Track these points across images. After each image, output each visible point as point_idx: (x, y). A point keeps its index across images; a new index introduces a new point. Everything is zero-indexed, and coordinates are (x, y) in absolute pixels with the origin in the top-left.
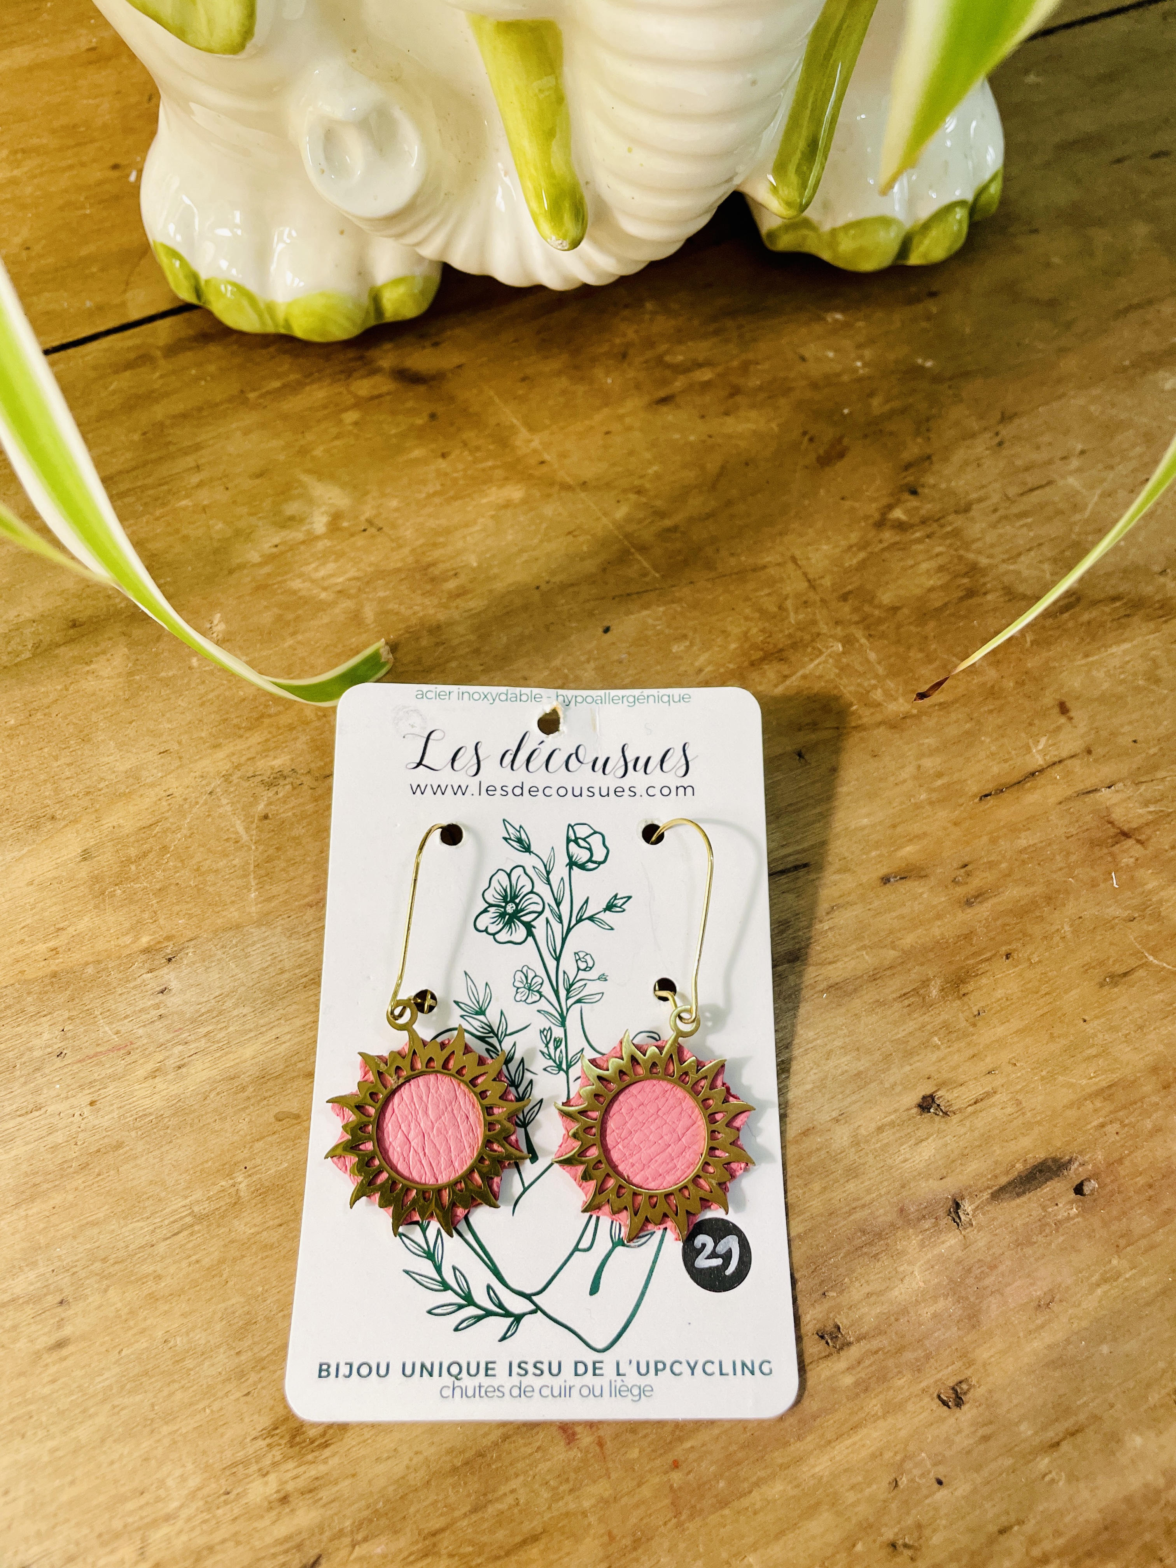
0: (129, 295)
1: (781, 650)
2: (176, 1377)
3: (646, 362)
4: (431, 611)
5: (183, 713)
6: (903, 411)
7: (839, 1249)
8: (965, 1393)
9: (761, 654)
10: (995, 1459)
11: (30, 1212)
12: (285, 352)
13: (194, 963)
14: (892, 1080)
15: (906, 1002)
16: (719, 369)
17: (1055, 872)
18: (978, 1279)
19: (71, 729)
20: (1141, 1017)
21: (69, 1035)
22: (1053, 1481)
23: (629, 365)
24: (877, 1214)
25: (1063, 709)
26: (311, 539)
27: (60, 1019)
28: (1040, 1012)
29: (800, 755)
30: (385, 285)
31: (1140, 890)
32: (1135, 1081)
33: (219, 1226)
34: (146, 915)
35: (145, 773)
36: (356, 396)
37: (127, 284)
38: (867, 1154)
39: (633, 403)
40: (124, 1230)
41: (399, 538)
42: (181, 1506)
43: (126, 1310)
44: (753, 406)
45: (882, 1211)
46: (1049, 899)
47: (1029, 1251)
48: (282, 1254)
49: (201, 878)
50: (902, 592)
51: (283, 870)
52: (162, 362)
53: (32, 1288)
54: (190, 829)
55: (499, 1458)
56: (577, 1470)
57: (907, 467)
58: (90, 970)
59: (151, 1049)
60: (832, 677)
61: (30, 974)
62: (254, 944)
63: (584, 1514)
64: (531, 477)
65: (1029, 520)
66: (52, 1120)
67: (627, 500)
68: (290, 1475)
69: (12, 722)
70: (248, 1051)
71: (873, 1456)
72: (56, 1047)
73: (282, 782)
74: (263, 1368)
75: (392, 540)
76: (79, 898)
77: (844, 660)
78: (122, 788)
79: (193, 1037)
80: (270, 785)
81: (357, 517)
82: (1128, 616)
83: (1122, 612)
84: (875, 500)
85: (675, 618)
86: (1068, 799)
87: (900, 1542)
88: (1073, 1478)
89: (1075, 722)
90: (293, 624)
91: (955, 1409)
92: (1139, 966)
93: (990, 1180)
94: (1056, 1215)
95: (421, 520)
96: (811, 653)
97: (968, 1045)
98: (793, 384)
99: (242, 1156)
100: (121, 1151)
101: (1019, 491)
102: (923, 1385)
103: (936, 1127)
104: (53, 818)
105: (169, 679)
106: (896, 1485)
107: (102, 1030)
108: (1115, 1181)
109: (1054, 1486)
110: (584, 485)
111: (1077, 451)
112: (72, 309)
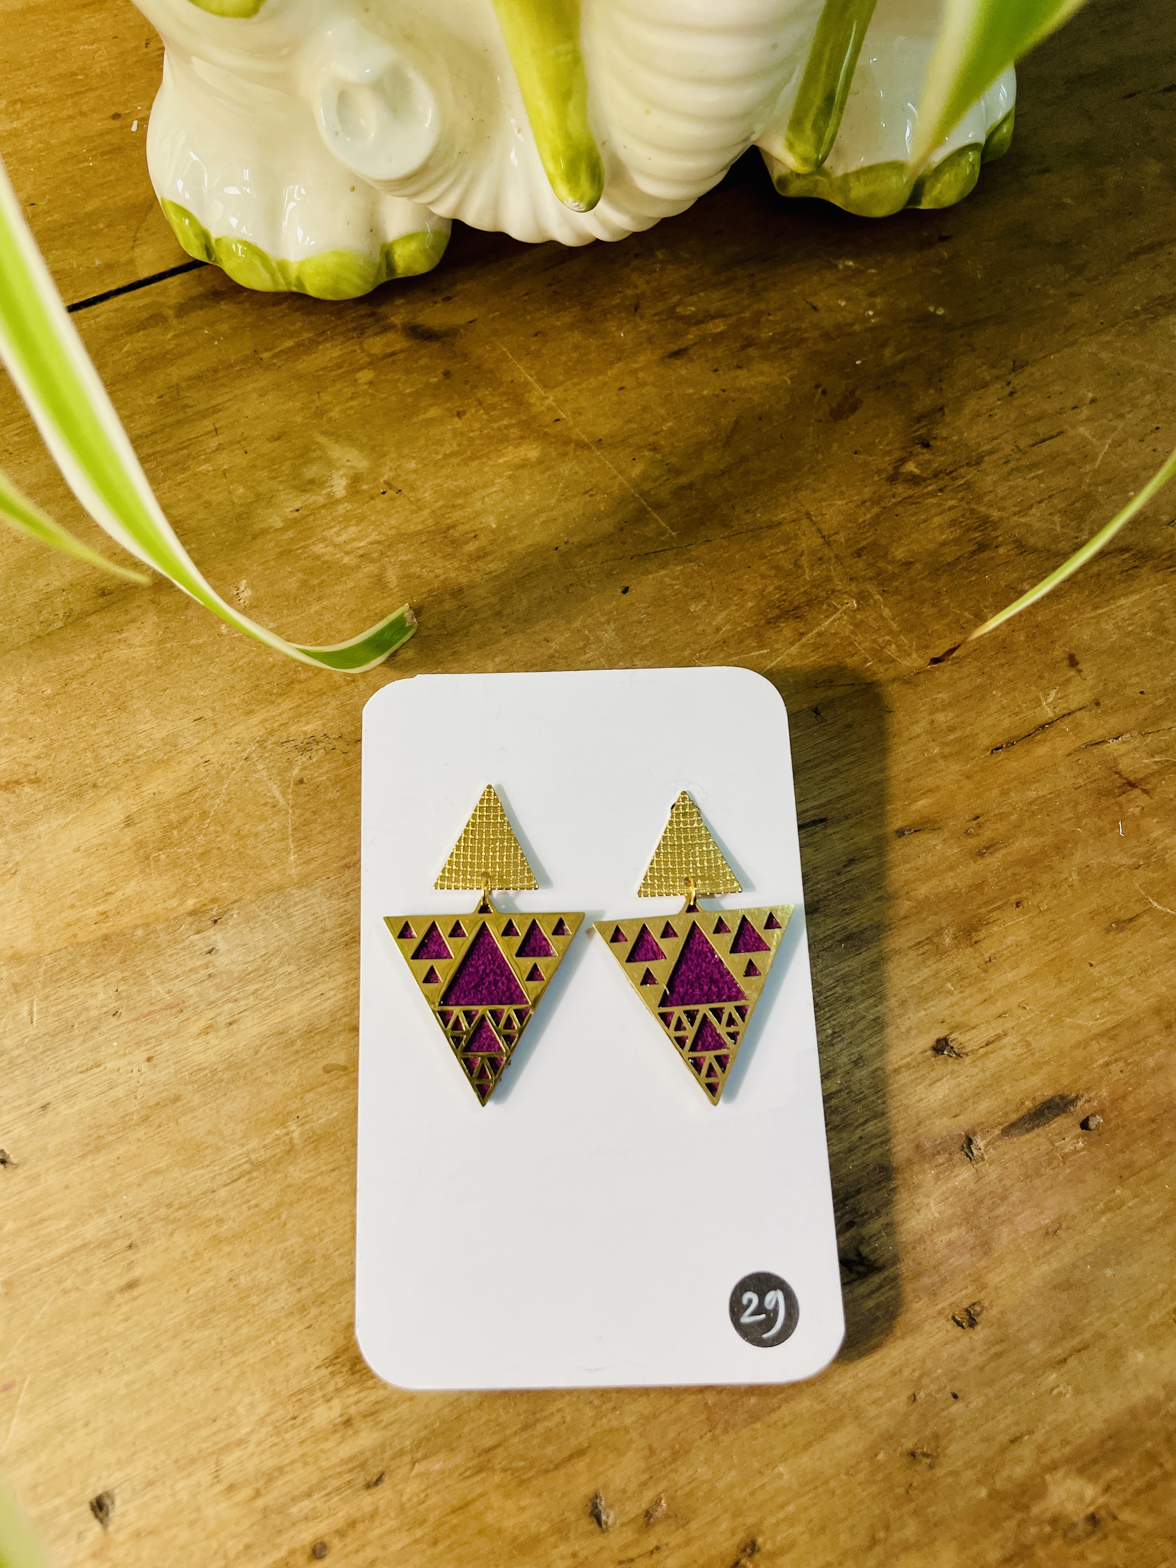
0: (138, 251)
1: (797, 608)
2: (241, 1312)
3: (658, 314)
4: (453, 575)
5: (215, 680)
6: (915, 361)
8: (978, 1315)
9: (776, 612)
10: (1007, 1375)
12: (298, 309)
13: (239, 924)
14: (908, 1024)
15: (921, 951)
16: (732, 321)
17: (1065, 821)
18: (990, 1209)
19: (107, 697)
20: (1145, 961)
21: (124, 994)
22: (1060, 1394)
23: (642, 317)
24: (895, 1150)
25: (1073, 662)
26: (332, 502)
27: (114, 980)
28: (1049, 958)
29: (816, 711)
31: (1144, 839)
32: (1139, 1022)
33: (275, 1172)
34: (190, 880)
35: (181, 740)
36: (370, 355)
37: (135, 239)
38: (884, 1095)
39: (646, 358)
40: (186, 1177)
41: (418, 500)
42: (252, 1432)
43: (192, 1252)
44: (765, 358)
45: (899, 1148)
46: (1057, 848)
47: (1037, 1182)
48: (336, 1196)
49: (241, 842)
50: (915, 547)
51: (320, 833)
52: (175, 322)
53: (102, 1233)
54: (229, 794)
57: (919, 420)
58: (140, 932)
59: (203, 1007)
60: (847, 633)
61: (83, 937)
62: (296, 904)
63: (626, 1430)
64: (546, 433)
65: (1040, 472)
66: (112, 1076)
67: (643, 457)
68: (351, 1400)
69: (49, 691)
70: (295, 1007)
71: (893, 1373)
72: (111, 1006)
73: (315, 747)
74: (325, 1302)
75: (412, 503)
76: (125, 863)
77: (859, 617)
78: (160, 755)
79: (241, 995)
80: (304, 749)
81: (376, 479)
82: (1136, 567)
83: (1131, 563)
84: (889, 453)
85: (691, 577)
86: (1077, 750)
87: (919, 1451)
88: (1078, 1392)
89: (1084, 674)
90: (317, 589)
91: (968, 1329)
92: (1144, 912)
93: (1001, 1117)
94: (1062, 1149)
95: (439, 481)
96: (827, 610)
97: (980, 990)
98: (806, 335)
99: (294, 1106)
100: (179, 1104)
101: (1031, 442)
102: (939, 1307)
103: (950, 1068)
104: (95, 786)
105: (200, 646)
106: (915, 1399)
107: (154, 990)
108: (1119, 1116)
109: (1061, 1399)
110: (599, 442)
111: (1088, 400)
112: (82, 268)
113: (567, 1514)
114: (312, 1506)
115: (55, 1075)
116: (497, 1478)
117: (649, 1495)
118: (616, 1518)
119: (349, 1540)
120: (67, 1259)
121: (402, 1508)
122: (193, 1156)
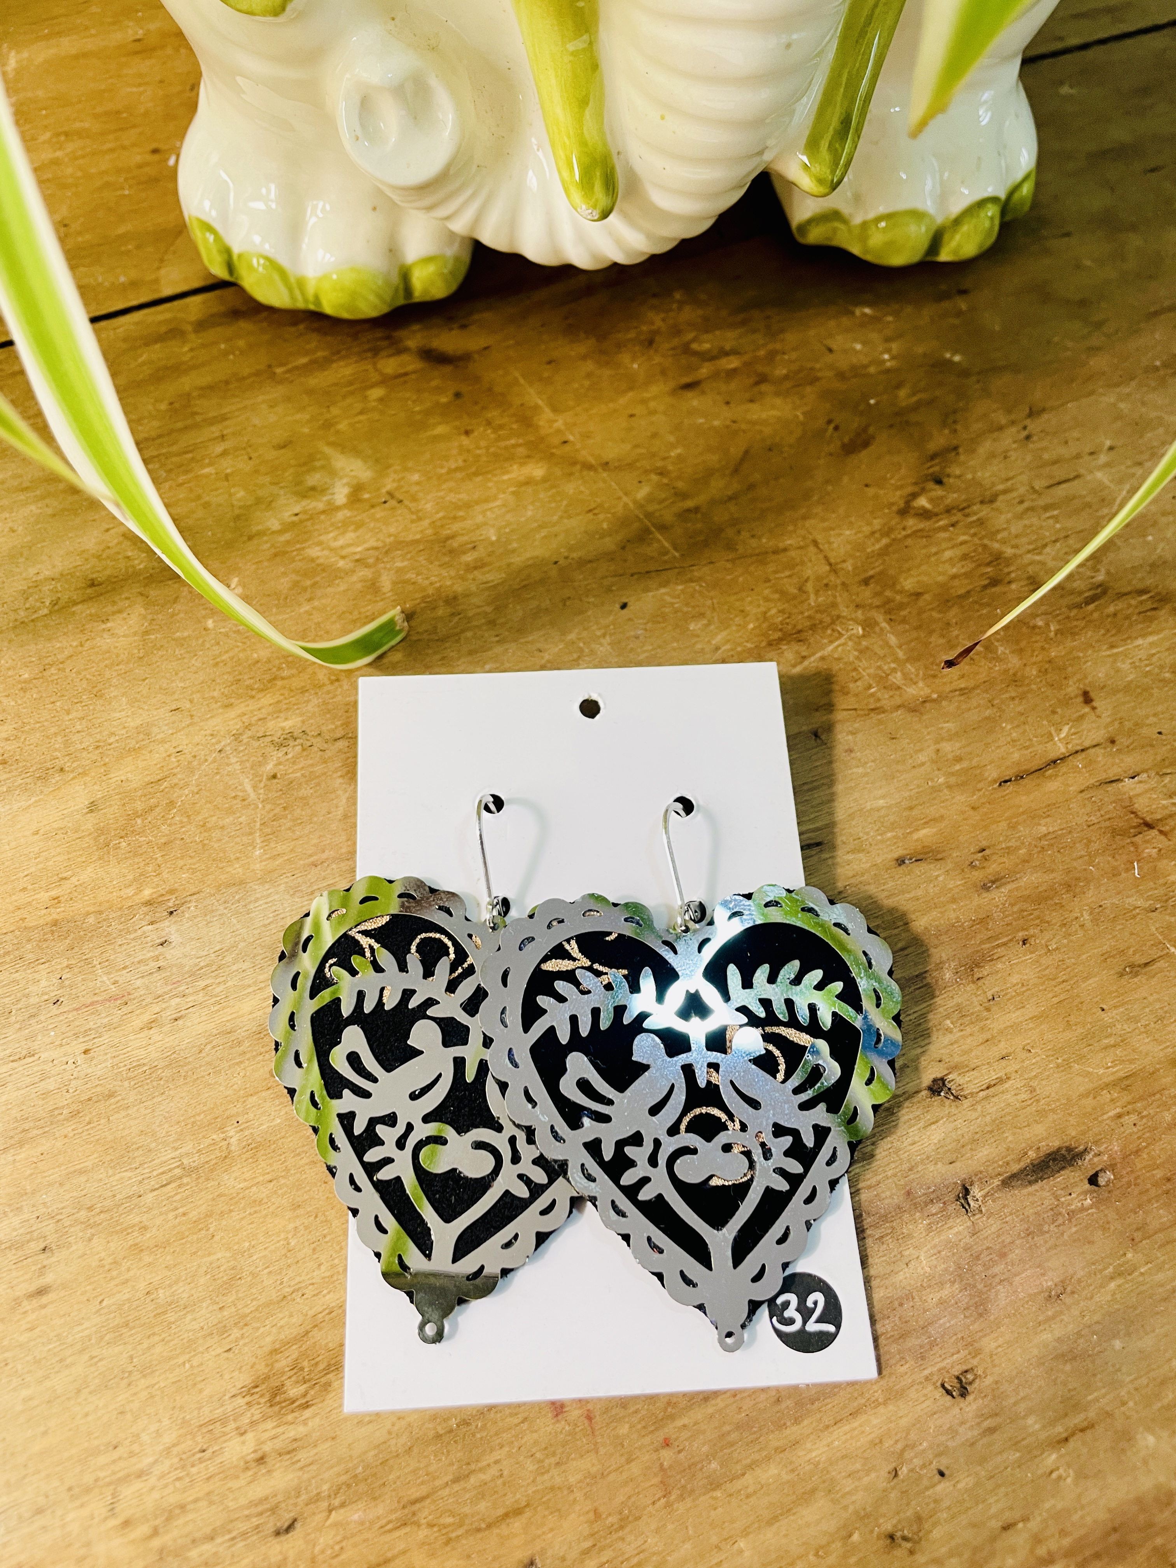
0: (163, 272)
1: (800, 632)
2: (156, 1330)
3: (673, 349)
4: (448, 583)
5: (196, 673)
6: (930, 403)
8: (971, 1383)
9: (779, 634)
10: (1000, 1453)
12: (314, 330)
13: (195, 917)
14: (902, 1061)
15: (919, 985)
17: (1075, 860)
18: (986, 1267)
19: (84, 684)
20: (1162, 1008)
21: (67, 983)
22: (1060, 1478)
23: (656, 351)
24: (883, 1195)
25: (1087, 699)
26: (333, 509)
27: (59, 967)
28: (1056, 1000)
29: (816, 735)
30: (415, 264)
31: (1161, 881)
32: (1153, 1073)
33: (208, 1179)
34: (150, 869)
35: (155, 730)
36: (381, 374)
37: (162, 260)
39: (658, 388)
40: (111, 1179)
41: (418, 511)
42: (155, 1463)
43: (110, 1260)
44: (777, 394)
45: (888, 1193)
46: (1068, 886)
47: (1039, 1240)
48: (271, 1209)
49: (206, 834)
50: (925, 579)
51: (290, 829)
52: (192, 336)
53: (15, 1234)
54: (198, 785)
55: (484, 1427)
56: (564, 1444)
57: (933, 457)
58: (91, 920)
59: (149, 1000)
60: (851, 659)
61: (31, 922)
62: (257, 900)
63: (570, 1490)
64: (552, 454)
65: (1056, 512)
66: (45, 1067)
67: (649, 480)
68: (267, 1435)
69: (26, 676)
71: (873, 1444)
72: (52, 994)
73: (292, 743)
74: (246, 1325)
75: (412, 513)
76: (83, 849)
77: (864, 643)
78: (132, 743)
79: (191, 990)
80: (280, 745)
81: (379, 489)
82: (1155, 609)
83: (1149, 605)
84: (901, 487)
85: (692, 596)
86: (1091, 787)
87: (899, 1534)
88: (1081, 1476)
89: (1098, 711)
90: (309, 590)
91: (960, 1399)
92: (1161, 956)
93: (1001, 1166)
94: (1069, 1205)
95: (442, 494)
96: (831, 635)
97: (983, 1029)
98: (819, 374)
99: (234, 1110)
100: (113, 1100)
101: (1047, 484)
102: (926, 1372)
103: (946, 1110)
104: (62, 770)
105: (184, 639)
106: (896, 1475)
107: (100, 979)
108: (1132, 1171)
109: (1062, 1483)
110: (606, 465)
111: (1106, 447)
112: (106, 284)
114: (213, 1553)
116: (422, 1534)
121: (313, 1560)
122: (122, 1156)
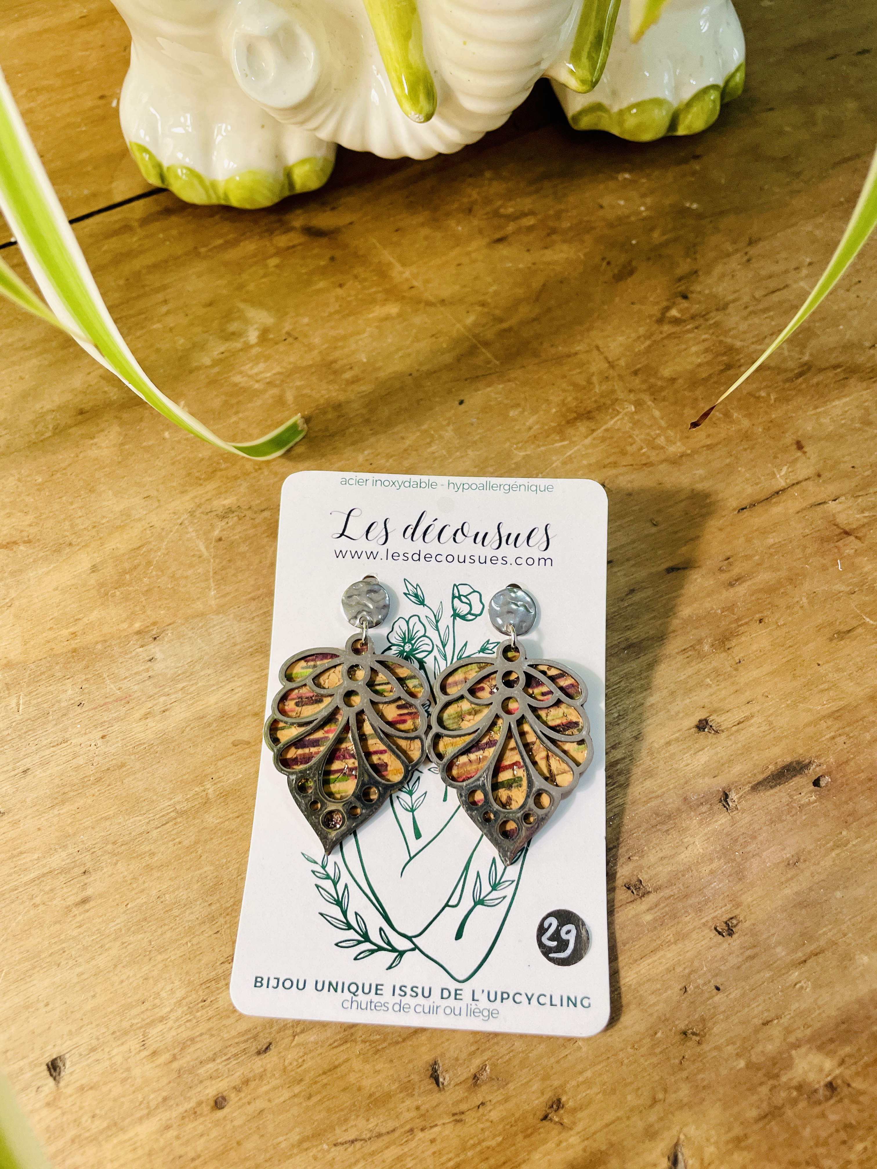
0: (114, 185)
1: (589, 412)
2: (166, 922)
3: (487, 213)
4: (334, 394)
5: (159, 470)
6: (676, 240)
7: (640, 827)
8: (735, 926)
9: (575, 415)
10: (759, 972)
11: (61, 812)
12: (226, 219)
13: (172, 640)
14: (676, 709)
15: (686, 655)
16: (539, 217)
17: (795, 561)
18: (743, 847)
19: (81, 483)
20: (861, 661)
21: (86, 691)
22: (802, 987)
23: (475, 216)
24: (667, 802)
25: (799, 446)
26: (247, 347)
27: (79, 680)
28: (785, 660)
31: (859, 572)
32: (857, 706)
33: (194, 818)
34: (138, 609)
35: (134, 512)
36: (276, 247)
37: (112, 177)
38: (659, 761)
39: (477, 244)
40: (128, 822)
41: (310, 344)
42: (171, 1010)
43: (130, 877)
44: (564, 241)
45: (671, 800)
46: (790, 580)
47: (779, 826)
48: (240, 837)
49: (175, 583)
50: (678, 368)
51: (233, 575)
52: (139, 230)
53: (64, 863)
54: (167, 549)
57: (680, 279)
58: (99, 647)
59: (144, 699)
60: (627, 429)
61: (58, 650)
62: (214, 626)
64: (404, 298)
65: (771, 313)
66: (75, 749)
67: (474, 310)
69: (40, 480)
70: (212, 699)
71: (668, 971)
72: (77, 699)
73: (231, 515)
75: (305, 346)
76: (90, 598)
77: (636, 417)
78: (118, 523)
79: (173, 691)
80: (223, 517)
81: (280, 331)
82: (847, 378)
83: (842, 376)
84: (657, 303)
85: (510, 392)
86: (804, 509)
87: (690, 1031)
88: (817, 986)
89: (808, 454)
90: (235, 406)
91: (727, 937)
92: (859, 625)
93: (749, 777)
94: (800, 801)
95: (325, 331)
96: (612, 413)
97: (733, 683)
98: (594, 225)
99: (209, 771)
100: (124, 769)
101: (764, 293)
102: (704, 920)
103: (710, 741)
104: (70, 544)
105: (149, 447)
106: (686, 991)
107: (108, 687)
108: (843, 776)
109: (803, 991)
110: (443, 302)
111: (806, 263)
112: (75, 196)
113: (412, 1077)
114: (216, 1068)
115: (34, 748)
116: (358, 1048)
117: (477, 1062)
118: (450, 1080)
119: (242, 1095)
120: (37, 882)
121: (284, 1070)
122: (134, 806)
